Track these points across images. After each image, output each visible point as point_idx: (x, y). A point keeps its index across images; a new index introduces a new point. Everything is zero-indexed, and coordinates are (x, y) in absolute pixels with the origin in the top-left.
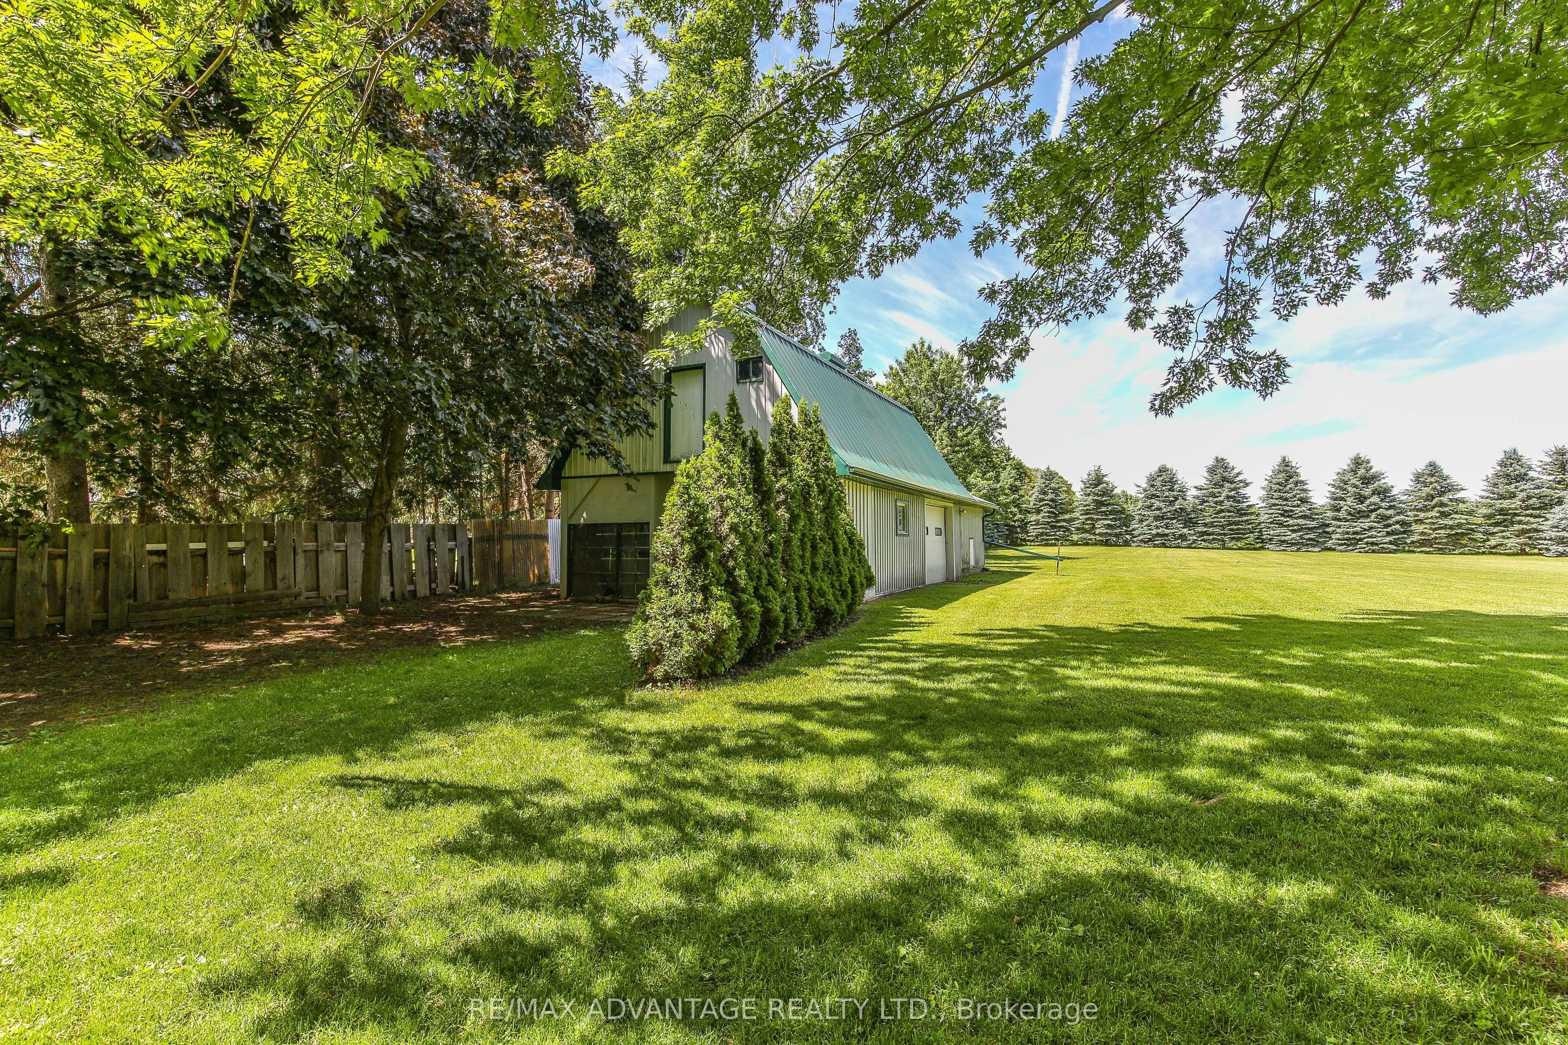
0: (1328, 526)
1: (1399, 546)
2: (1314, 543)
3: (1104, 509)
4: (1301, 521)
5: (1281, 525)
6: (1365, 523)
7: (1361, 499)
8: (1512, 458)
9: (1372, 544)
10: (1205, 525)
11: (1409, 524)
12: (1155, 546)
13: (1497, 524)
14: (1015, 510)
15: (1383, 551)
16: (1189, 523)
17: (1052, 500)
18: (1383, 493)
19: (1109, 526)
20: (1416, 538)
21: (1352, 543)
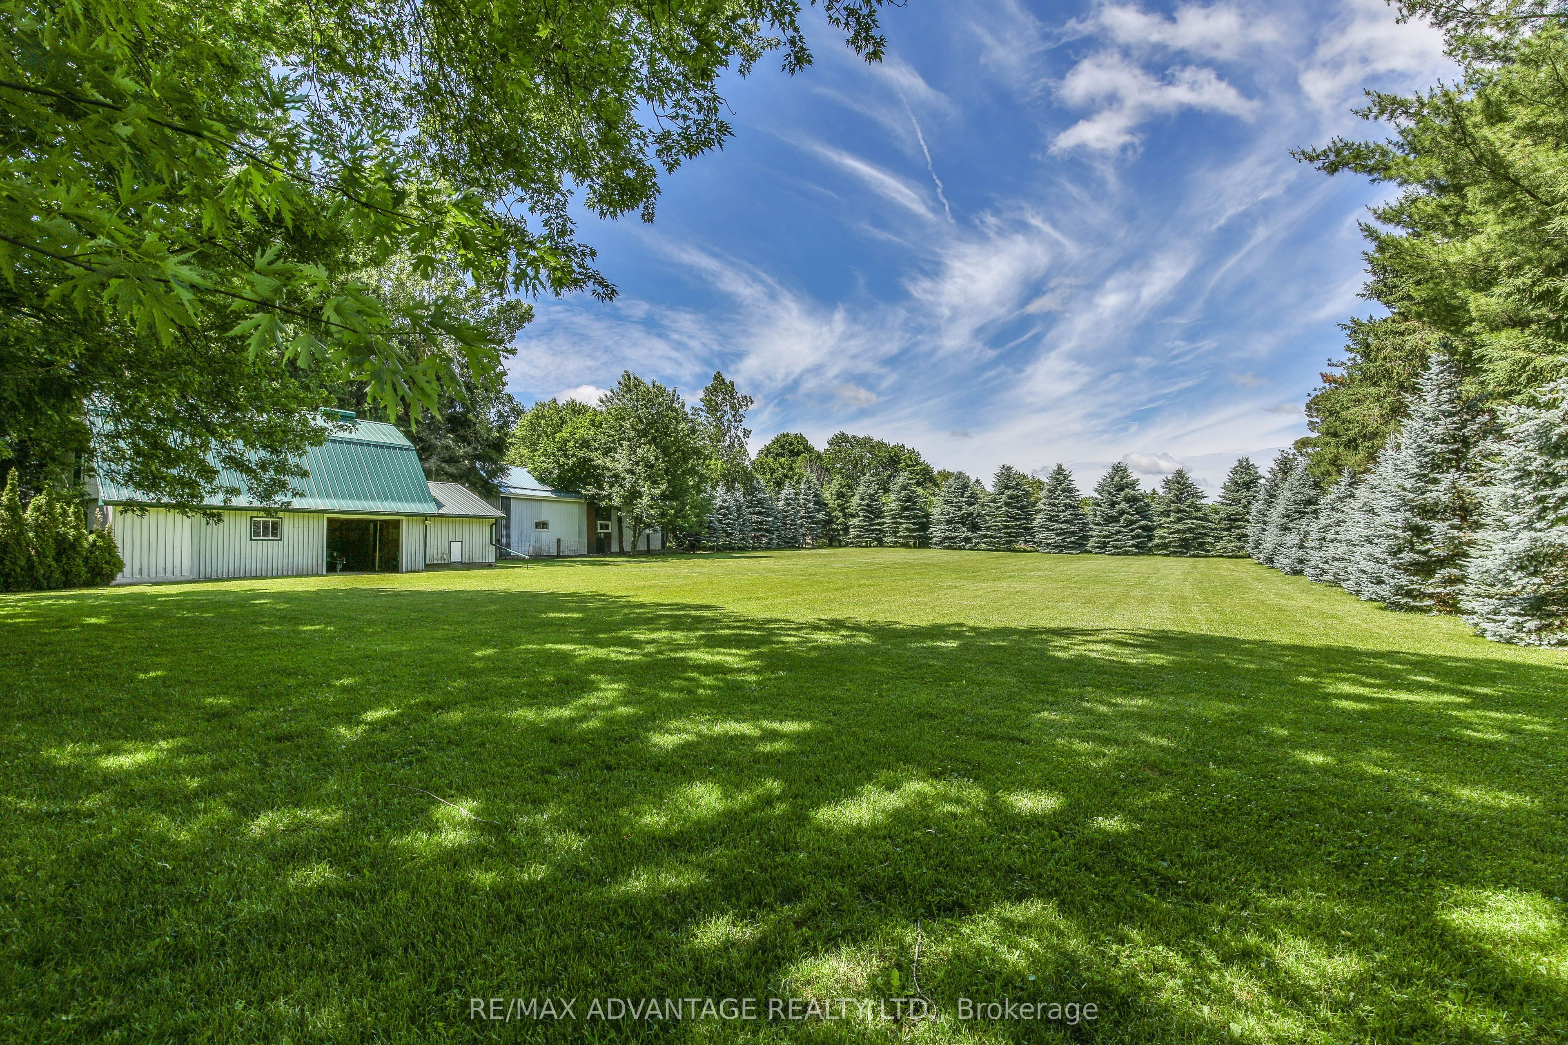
0: (1088, 530)
1: (1143, 549)
2: (1077, 545)
3: (907, 513)
4: (1064, 526)
5: (1048, 529)
6: (1115, 528)
7: (1114, 504)
8: (1245, 467)
9: (1118, 547)
10: (987, 529)
11: (1152, 529)
12: (946, 548)
14: (840, 514)
15: (1126, 553)
16: (975, 528)
17: (868, 505)
18: (1134, 499)
19: (907, 529)
20: (1156, 541)
21: (1103, 546)
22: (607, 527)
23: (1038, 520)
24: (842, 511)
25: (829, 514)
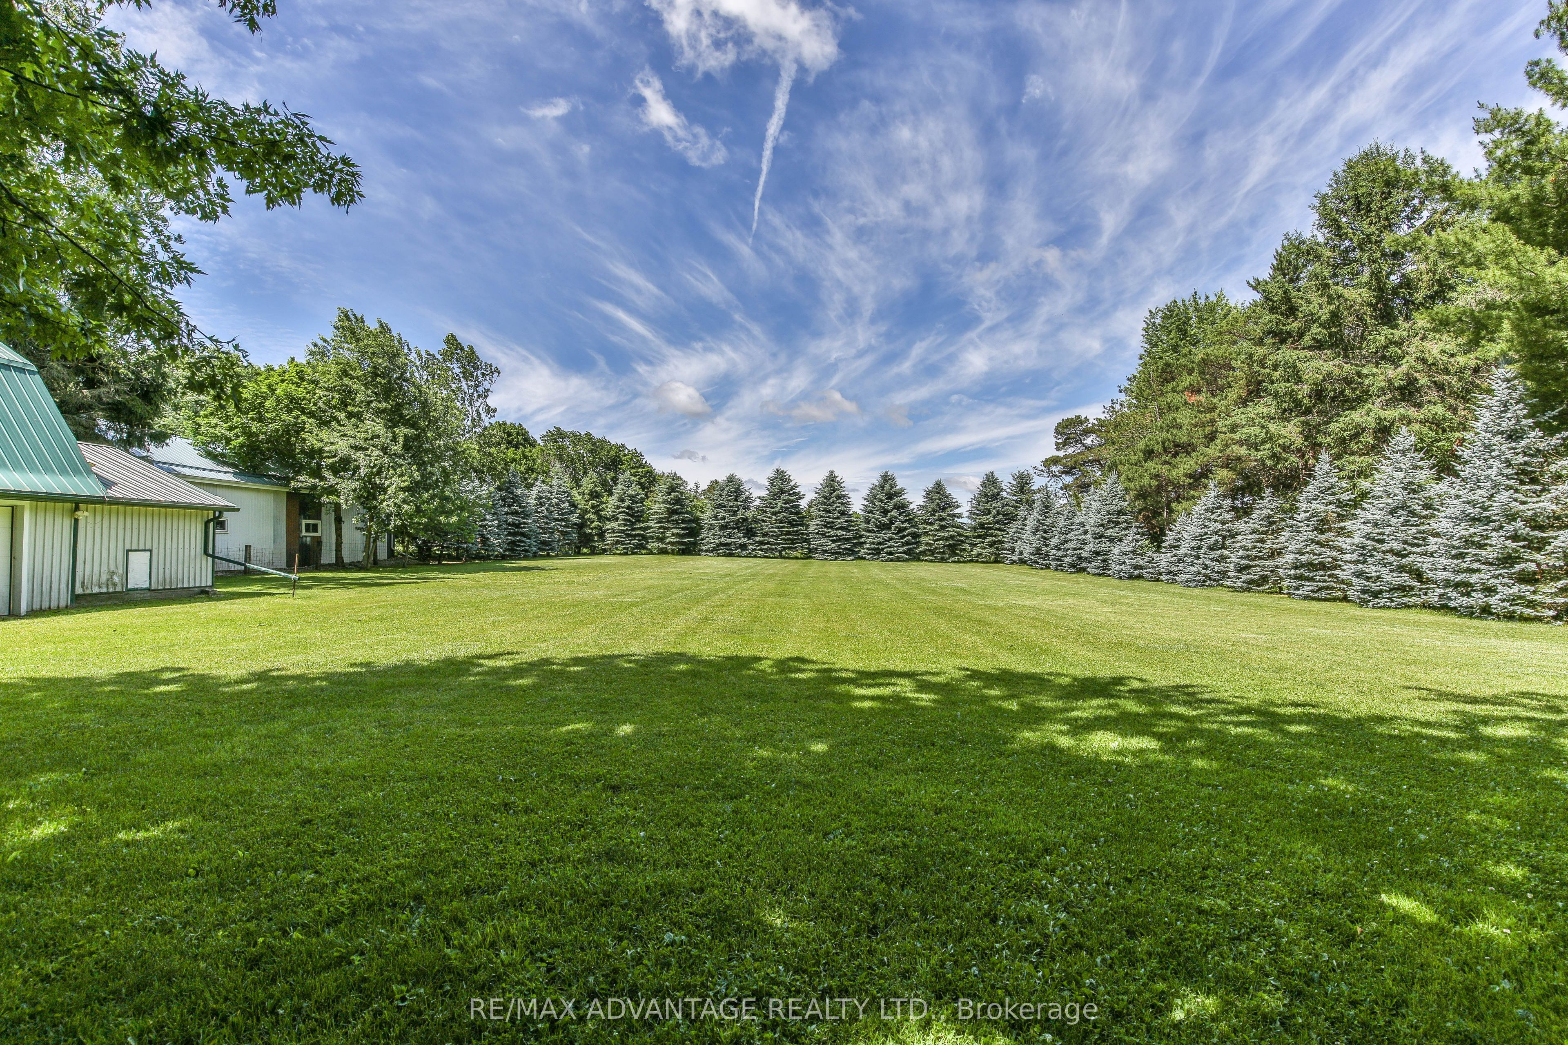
0: (861, 536)
1: (913, 556)
2: (851, 552)
3: (675, 517)
4: (840, 532)
5: (824, 535)
6: (886, 534)
7: (885, 512)
8: (990, 480)
9: (891, 553)
10: (765, 535)
11: (919, 536)
12: (718, 555)
13: (979, 537)
14: (594, 517)
15: (899, 560)
16: (750, 533)
17: (629, 508)
18: (902, 507)
19: (678, 535)
20: (923, 548)
21: (877, 552)
22: (315, 528)
23: (813, 526)
24: (597, 513)
25: (581, 517)
